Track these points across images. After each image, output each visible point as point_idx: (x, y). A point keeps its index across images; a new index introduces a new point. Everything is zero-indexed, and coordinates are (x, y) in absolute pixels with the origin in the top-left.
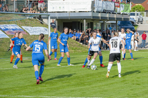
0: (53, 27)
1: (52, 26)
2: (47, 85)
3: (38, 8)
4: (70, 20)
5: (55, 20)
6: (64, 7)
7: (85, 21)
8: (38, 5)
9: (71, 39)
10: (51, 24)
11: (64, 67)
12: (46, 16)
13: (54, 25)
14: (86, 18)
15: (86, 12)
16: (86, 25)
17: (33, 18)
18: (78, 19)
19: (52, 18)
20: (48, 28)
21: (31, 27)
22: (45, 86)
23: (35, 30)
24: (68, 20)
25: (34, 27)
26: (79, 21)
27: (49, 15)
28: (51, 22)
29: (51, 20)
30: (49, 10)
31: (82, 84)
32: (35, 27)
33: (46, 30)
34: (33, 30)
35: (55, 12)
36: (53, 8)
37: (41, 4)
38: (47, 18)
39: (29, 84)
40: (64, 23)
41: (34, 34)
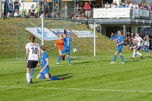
0: (98, 31)
1: (96, 30)
2: (92, 80)
3: (85, 15)
4: (112, 25)
5: (99, 25)
6: (106, 14)
7: (124, 26)
8: (85, 12)
9: (112, 41)
10: (96, 28)
11: (107, 65)
12: (92, 22)
13: (98, 29)
14: (125, 23)
15: (125, 18)
16: (125, 29)
17: (80, 23)
18: (119, 24)
19: (97, 23)
20: (93, 32)
21: (80, 31)
22: (91, 81)
23: (82, 34)
24: (110, 25)
25: (81, 31)
26: (119, 26)
27: (94, 21)
28: (96, 26)
29: (96, 25)
30: (94, 17)
31: (122, 79)
32: (83, 31)
33: (92, 34)
34: (81, 34)
35: (99, 18)
36: (98, 15)
37: (87, 11)
38: (93, 23)
39: (78, 79)
40: (106, 27)
41: (82, 36)
